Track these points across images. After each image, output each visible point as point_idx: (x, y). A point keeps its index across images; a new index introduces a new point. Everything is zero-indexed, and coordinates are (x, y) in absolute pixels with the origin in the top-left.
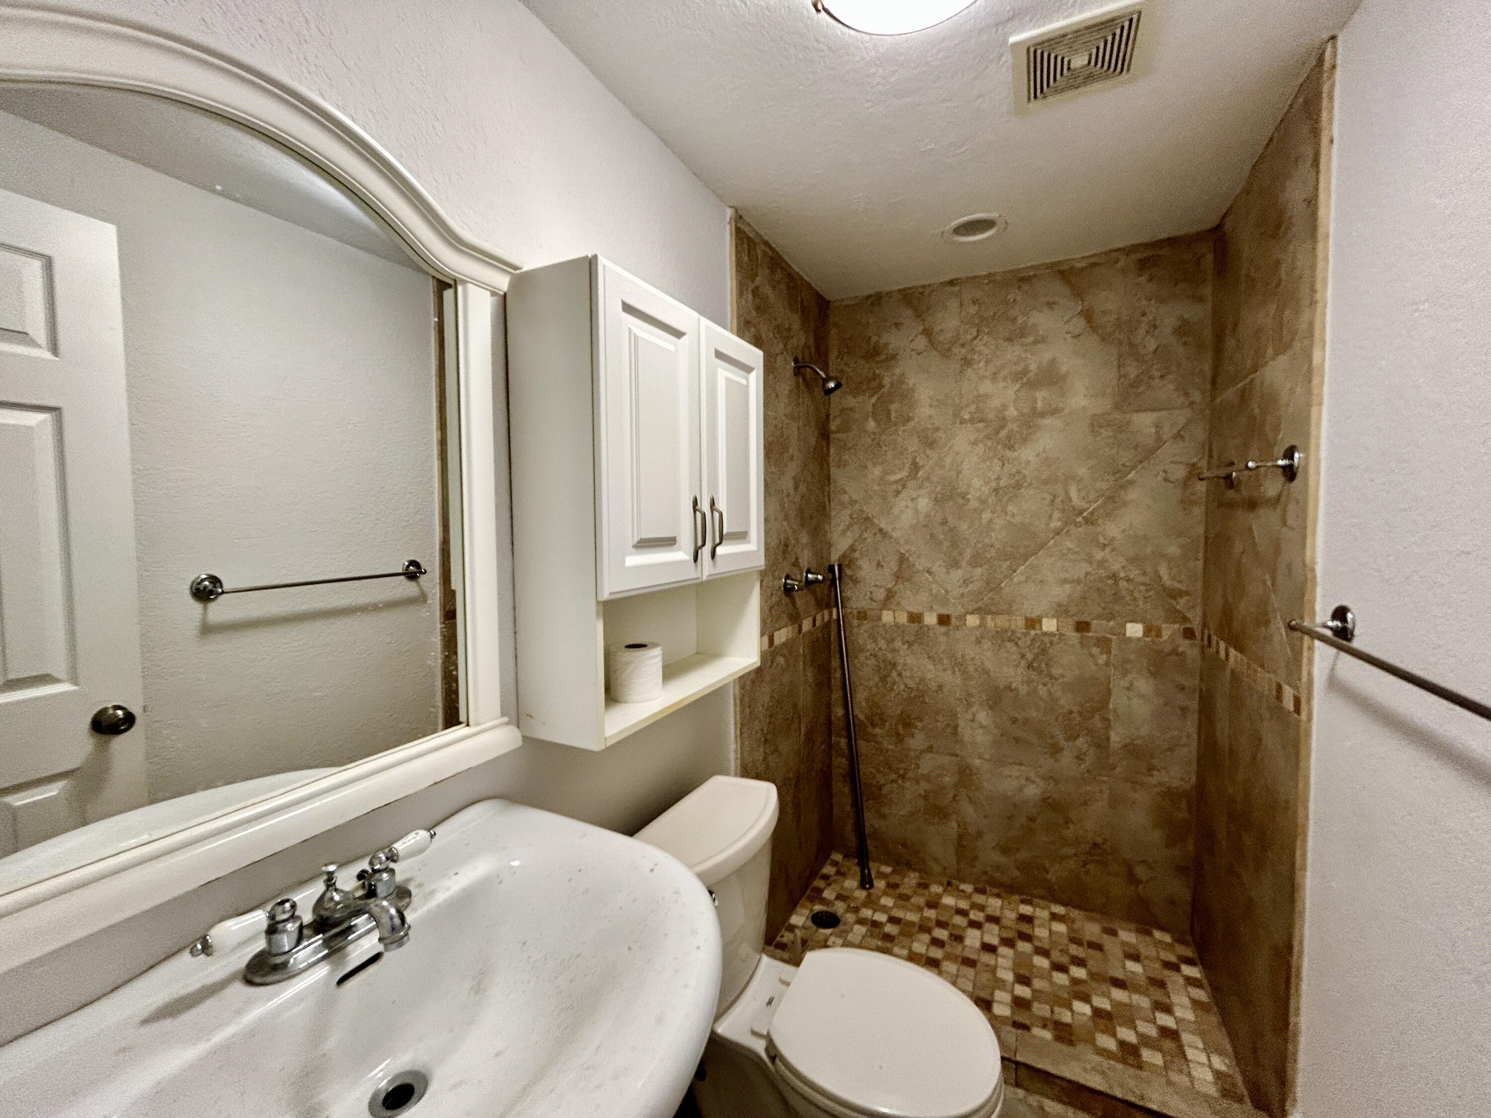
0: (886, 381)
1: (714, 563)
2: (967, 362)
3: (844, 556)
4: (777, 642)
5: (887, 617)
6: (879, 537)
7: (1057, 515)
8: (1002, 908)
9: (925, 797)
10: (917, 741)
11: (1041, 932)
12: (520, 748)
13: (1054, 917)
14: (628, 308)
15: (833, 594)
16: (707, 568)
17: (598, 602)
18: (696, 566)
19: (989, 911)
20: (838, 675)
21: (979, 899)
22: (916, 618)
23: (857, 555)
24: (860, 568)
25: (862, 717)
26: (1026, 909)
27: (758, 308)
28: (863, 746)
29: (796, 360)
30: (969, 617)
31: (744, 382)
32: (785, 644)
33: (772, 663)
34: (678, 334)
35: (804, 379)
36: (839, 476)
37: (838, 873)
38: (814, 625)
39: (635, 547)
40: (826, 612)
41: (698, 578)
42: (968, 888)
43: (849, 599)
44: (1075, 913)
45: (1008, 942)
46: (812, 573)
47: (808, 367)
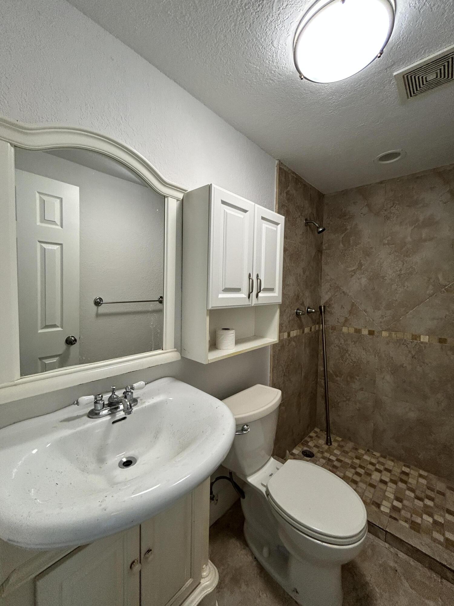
0: (349, 227)
1: (258, 299)
2: (387, 218)
3: (326, 302)
4: (291, 335)
5: (345, 330)
6: (343, 295)
7: (431, 287)
8: (394, 466)
9: (359, 410)
10: (356, 386)
11: (412, 481)
12: (180, 360)
13: (421, 476)
14: (223, 202)
15: (321, 318)
16: (254, 302)
17: (207, 310)
18: (249, 300)
19: (386, 466)
20: (322, 353)
21: (382, 460)
22: (358, 331)
23: (332, 302)
24: (333, 308)
25: (331, 372)
26: (407, 470)
27: (288, 200)
28: (331, 384)
29: (306, 220)
30: (383, 332)
31: (275, 229)
32: (296, 337)
33: (289, 344)
34: (245, 211)
35: (310, 227)
36: (325, 268)
37: (317, 436)
38: (311, 330)
39: (222, 291)
40: (317, 326)
41: (250, 305)
42: (378, 454)
43: (328, 321)
44: (432, 476)
45: (395, 482)
46: (310, 309)
47: (311, 222)
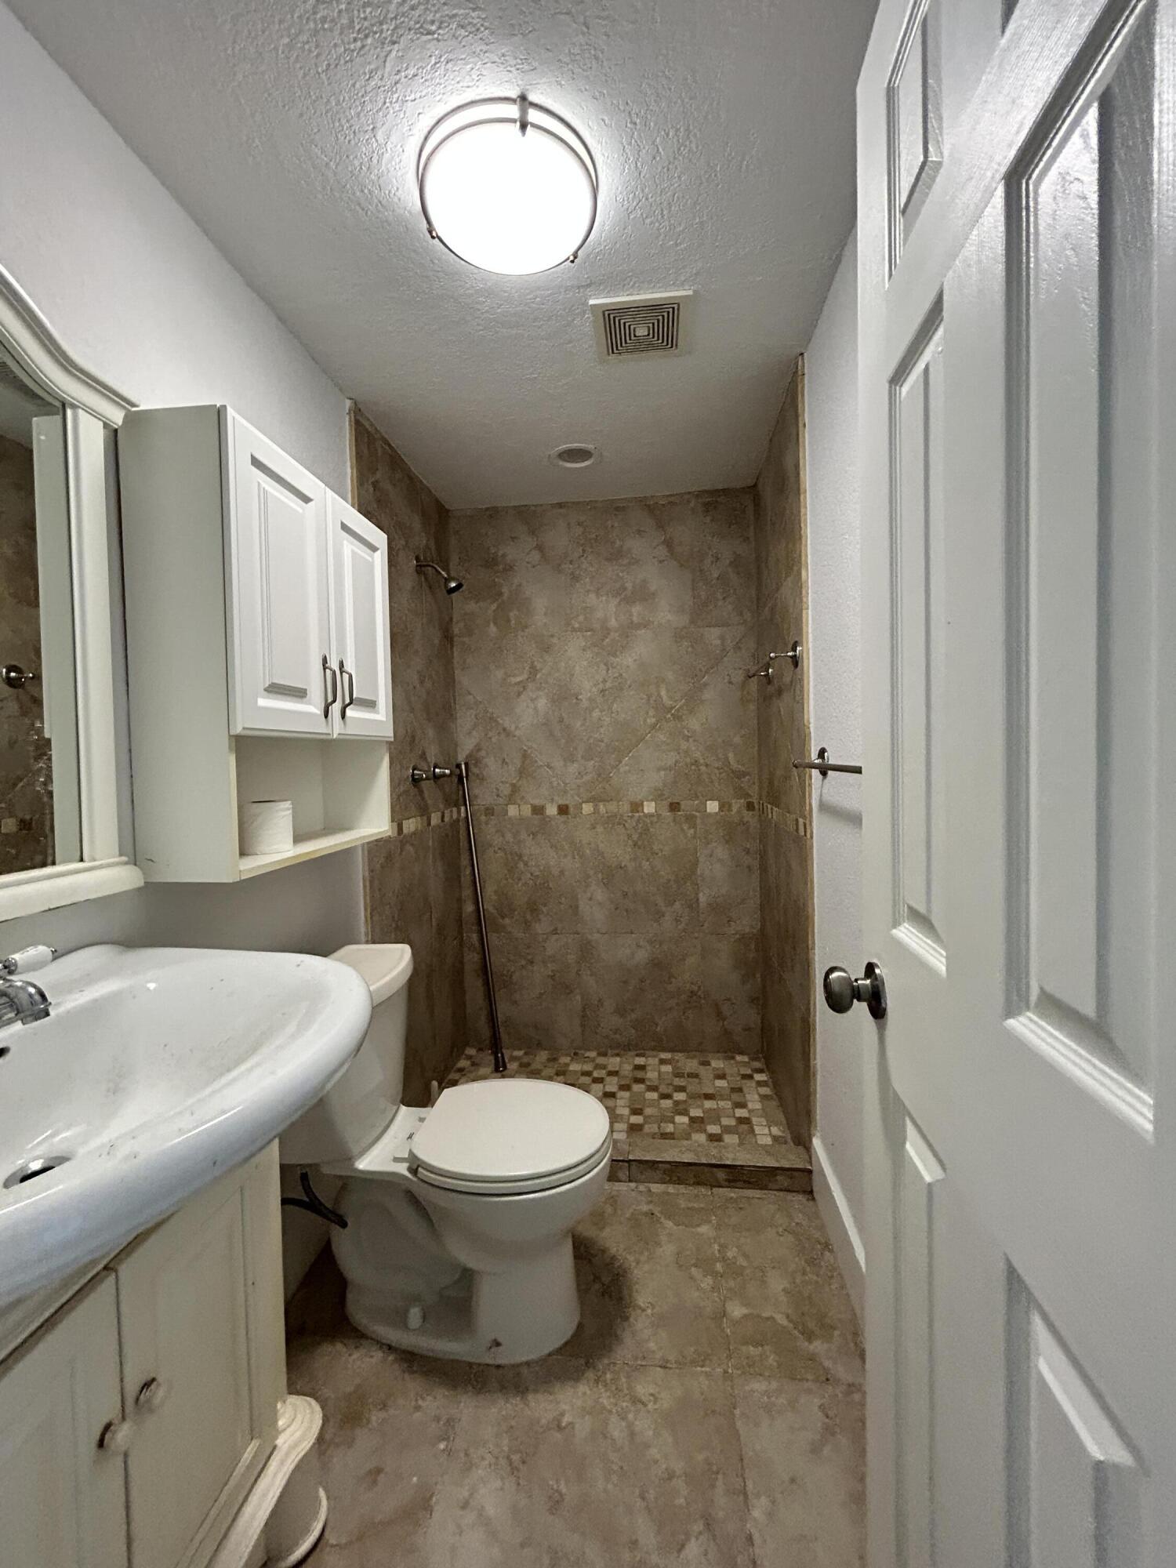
0: (505, 590)
1: (345, 723)
2: (575, 578)
3: (469, 756)
4: (405, 831)
5: (512, 811)
6: (503, 736)
7: (652, 712)
8: (621, 1063)
11: (651, 1075)
12: (139, 889)
14: (256, 462)
15: (461, 792)
16: (336, 728)
17: (230, 736)
18: (327, 722)
20: (468, 871)
22: (538, 810)
23: (483, 753)
24: (486, 766)
25: (491, 909)
27: (379, 501)
28: (494, 939)
29: (417, 559)
30: (584, 805)
31: (370, 559)
32: (414, 833)
33: (402, 851)
34: (306, 499)
35: (426, 579)
36: (464, 679)
38: (443, 821)
39: (265, 690)
40: (455, 809)
41: (329, 734)
42: (593, 1054)
43: (476, 797)
44: (679, 1056)
45: (625, 1087)
46: (440, 768)
47: (429, 566)
